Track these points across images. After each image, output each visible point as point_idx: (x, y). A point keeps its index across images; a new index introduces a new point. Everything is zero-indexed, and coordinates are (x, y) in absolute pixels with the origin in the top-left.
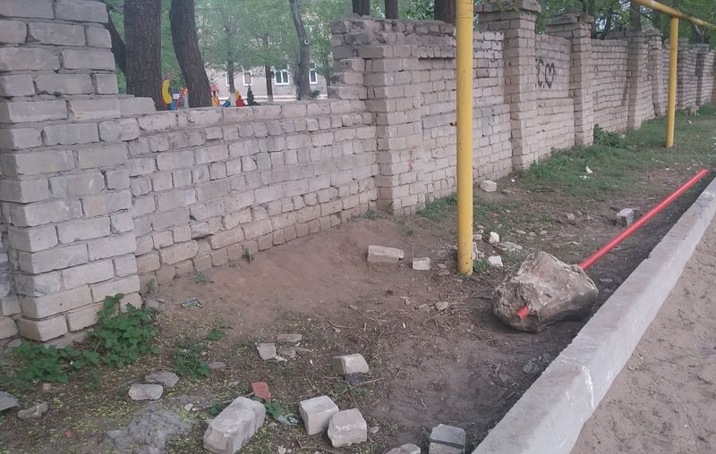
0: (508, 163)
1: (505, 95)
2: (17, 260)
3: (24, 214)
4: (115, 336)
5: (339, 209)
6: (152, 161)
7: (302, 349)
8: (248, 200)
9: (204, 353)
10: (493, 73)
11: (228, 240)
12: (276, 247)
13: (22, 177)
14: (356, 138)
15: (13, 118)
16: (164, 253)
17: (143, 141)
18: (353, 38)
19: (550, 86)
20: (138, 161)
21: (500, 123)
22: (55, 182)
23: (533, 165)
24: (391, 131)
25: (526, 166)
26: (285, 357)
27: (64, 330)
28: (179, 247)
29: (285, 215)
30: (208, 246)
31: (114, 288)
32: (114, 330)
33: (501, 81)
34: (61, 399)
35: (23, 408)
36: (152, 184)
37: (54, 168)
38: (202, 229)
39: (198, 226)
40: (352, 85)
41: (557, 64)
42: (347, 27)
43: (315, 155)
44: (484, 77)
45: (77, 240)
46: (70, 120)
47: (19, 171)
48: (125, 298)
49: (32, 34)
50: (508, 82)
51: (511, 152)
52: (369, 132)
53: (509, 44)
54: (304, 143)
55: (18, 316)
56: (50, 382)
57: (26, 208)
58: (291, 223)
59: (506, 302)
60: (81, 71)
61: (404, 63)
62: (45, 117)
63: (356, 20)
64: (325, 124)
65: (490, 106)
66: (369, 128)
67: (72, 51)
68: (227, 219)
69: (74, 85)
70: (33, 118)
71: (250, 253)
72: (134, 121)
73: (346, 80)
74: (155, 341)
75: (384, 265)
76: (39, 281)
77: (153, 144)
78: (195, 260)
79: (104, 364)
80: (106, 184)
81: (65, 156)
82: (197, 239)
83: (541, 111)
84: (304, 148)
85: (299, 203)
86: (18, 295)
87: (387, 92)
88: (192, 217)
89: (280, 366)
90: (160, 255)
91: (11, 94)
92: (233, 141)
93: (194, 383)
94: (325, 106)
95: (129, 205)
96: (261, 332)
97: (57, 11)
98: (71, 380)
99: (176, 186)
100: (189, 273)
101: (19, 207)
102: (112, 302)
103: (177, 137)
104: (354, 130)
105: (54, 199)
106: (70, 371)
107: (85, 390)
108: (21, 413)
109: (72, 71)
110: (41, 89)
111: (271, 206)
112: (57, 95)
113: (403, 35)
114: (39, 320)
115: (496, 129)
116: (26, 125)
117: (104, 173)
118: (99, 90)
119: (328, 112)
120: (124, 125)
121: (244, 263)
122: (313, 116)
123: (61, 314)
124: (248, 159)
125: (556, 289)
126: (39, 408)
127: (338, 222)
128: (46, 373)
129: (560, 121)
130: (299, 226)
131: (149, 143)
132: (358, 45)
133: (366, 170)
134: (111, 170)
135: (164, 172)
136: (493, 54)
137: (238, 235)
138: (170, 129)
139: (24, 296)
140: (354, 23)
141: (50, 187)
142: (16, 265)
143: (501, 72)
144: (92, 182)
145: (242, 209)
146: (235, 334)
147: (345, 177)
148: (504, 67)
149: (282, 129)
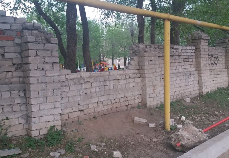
0: (197, 92)
1: (196, 68)
2: (29, 113)
3: (31, 101)
4: (51, 138)
5: (127, 104)
6: (68, 88)
7: (103, 148)
8: (96, 100)
9: (75, 145)
10: (191, 60)
11: (89, 112)
12: (104, 115)
13: (31, 91)
14: (134, 82)
15: (31, 75)
16: (70, 114)
17: (66, 82)
18: (136, 51)
19: (216, 65)
20: (64, 87)
21: (193, 78)
22: (40, 92)
23: (208, 93)
24: (147, 80)
25: (204, 93)
26: (98, 150)
27: (38, 134)
28: (74, 113)
29: (108, 105)
30: (83, 113)
31: (53, 124)
32: (51, 136)
33: (194, 63)
34: (33, 153)
35: (23, 154)
36: (68, 94)
37: (40, 89)
38: (81, 108)
39: (80, 107)
40: (134, 65)
41: (219, 57)
42: (134, 47)
43: (120, 87)
44: (187, 62)
45: (44, 109)
46: (46, 76)
47: (31, 89)
48: (56, 127)
49: (38, 53)
50: (197, 63)
51: (198, 88)
52: (139, 80)
53: (197, 50)
54: (116, 83)
55: (27, 129)
56: (31, 148)
57: (32, 99)
58: (110, 108)
59: (174, 140)
60: (50, 63)
61: (153, 58)
62: (39, 75)
63: (137, 45)
64: (124, 77)
65: (189, 72)
66: (139, 79)
67: (48, 58)
68: (89, 106)
69: (47, 67)
70: (36, 75)
71: (96, 116)
72: (64, 76)
73: (132, 64)
74: (62, 140)
75: (139, 124)
76: (33, 120)
77: (69, 83)
78: (79, 117)
79: (47, 145)
80: (54, 94)
81: (43, 86)
82: (80, 111)
83: (212, 73)
84: (116, 85)
85: (113, 101)
86: (28, 123)
87: (145, 67)
88: (79, 104)
89: (95, 152)
90: (68, 115)
91: (31, 69)
92: (93, 82)
93: (69, 154)
94: (124, 72)
95: (60, 100)
96: (93, 141)
97: (44, 47)
98: (37, 148)
99: (75, 95)
100: (77, 121)
101: (30, 99)
102: (52, 127)
103: (76, 81)
104: (134, 79)
105: (39, 97)
106: (37, 146)
107: (40, 152)
108: (22, 155)
109: (47, 63)
110: (39, 68)
111: (104, 102)
112: (43, 69)
113: (153, 49)
114: (32, 131)
115: (192, 80)
116: (34, 77)
117: (54, 91)
118: (54, 68)
119: (125, 73)
120: (61, 77)
121: (94, 119)
122: (120, 75)
123: (38, 129)
124: (97, 87)
125: (192, 137)
126: (27, 155)
127: (127, 108)
128: (31, 146)
129: (221, 77)
130: (112, 109)
131: (68, 82)
132: (137, 53)
133: (137, 92)
134: (56, 90)
135: (71, 91)
136: (191, 54)
137: (93, 110)
138: (75, 79)
139: (29, 123)
140: (136, 46)
141: (38, 94)
142: (28, 115)
143: (194, 60)
144: (50, 93)
145: (94, 103)
146: (85, 141)
147: (130, 94)
148: (196, 58)
149: (109, 79)
